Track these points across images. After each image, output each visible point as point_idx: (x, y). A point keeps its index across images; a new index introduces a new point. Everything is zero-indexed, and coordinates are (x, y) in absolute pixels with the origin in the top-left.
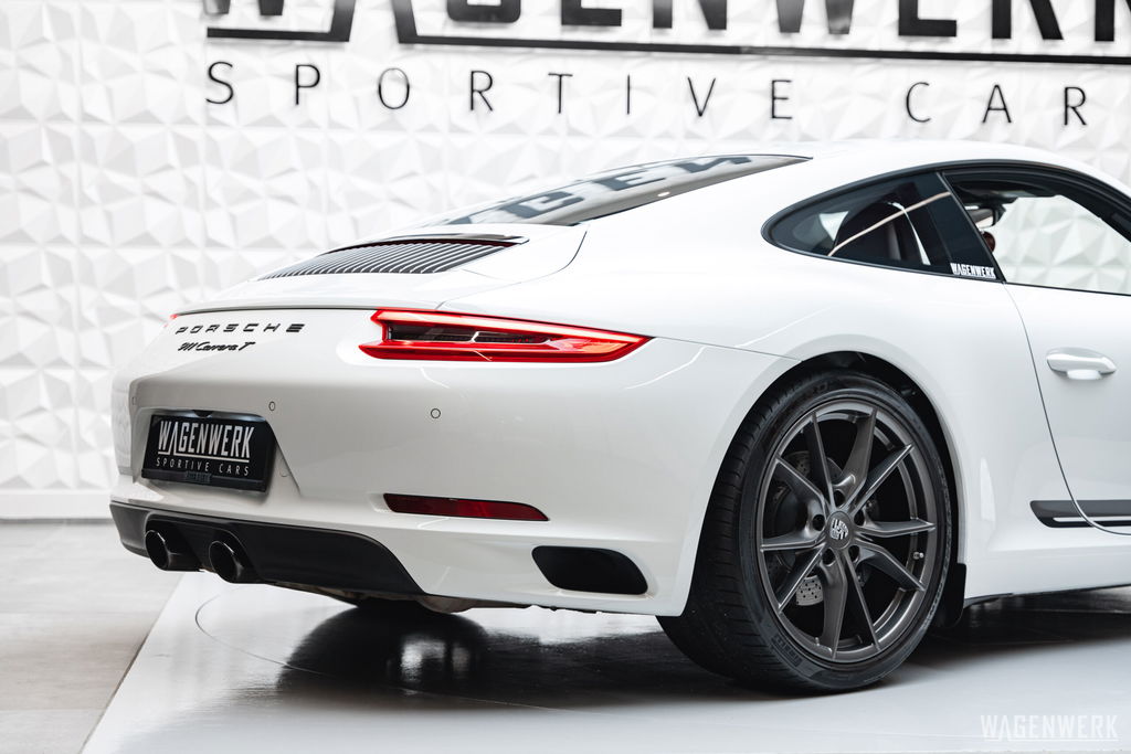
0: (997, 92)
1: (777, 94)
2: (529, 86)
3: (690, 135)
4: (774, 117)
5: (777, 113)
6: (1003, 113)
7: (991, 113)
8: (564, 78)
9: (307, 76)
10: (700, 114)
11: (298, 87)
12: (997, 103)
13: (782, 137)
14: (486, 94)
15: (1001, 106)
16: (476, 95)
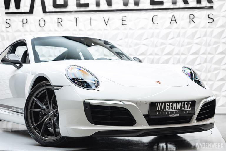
0: (173, 17)
1: (123, 20)
2: (71, 21)
3: (105, 29)
4: (122, 25)
5: (123, 24)
6: (175, 21)
7: (172, 21)
8: (77, 19)
9: (25, 21)
10: (106, 25)
11: (23, 23)
12: (173, 19)
13: (125, 29)
14: (61, 23)
15: (174, 19)
16: (59, 23)
